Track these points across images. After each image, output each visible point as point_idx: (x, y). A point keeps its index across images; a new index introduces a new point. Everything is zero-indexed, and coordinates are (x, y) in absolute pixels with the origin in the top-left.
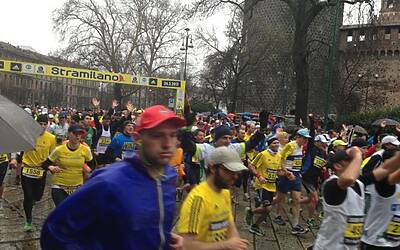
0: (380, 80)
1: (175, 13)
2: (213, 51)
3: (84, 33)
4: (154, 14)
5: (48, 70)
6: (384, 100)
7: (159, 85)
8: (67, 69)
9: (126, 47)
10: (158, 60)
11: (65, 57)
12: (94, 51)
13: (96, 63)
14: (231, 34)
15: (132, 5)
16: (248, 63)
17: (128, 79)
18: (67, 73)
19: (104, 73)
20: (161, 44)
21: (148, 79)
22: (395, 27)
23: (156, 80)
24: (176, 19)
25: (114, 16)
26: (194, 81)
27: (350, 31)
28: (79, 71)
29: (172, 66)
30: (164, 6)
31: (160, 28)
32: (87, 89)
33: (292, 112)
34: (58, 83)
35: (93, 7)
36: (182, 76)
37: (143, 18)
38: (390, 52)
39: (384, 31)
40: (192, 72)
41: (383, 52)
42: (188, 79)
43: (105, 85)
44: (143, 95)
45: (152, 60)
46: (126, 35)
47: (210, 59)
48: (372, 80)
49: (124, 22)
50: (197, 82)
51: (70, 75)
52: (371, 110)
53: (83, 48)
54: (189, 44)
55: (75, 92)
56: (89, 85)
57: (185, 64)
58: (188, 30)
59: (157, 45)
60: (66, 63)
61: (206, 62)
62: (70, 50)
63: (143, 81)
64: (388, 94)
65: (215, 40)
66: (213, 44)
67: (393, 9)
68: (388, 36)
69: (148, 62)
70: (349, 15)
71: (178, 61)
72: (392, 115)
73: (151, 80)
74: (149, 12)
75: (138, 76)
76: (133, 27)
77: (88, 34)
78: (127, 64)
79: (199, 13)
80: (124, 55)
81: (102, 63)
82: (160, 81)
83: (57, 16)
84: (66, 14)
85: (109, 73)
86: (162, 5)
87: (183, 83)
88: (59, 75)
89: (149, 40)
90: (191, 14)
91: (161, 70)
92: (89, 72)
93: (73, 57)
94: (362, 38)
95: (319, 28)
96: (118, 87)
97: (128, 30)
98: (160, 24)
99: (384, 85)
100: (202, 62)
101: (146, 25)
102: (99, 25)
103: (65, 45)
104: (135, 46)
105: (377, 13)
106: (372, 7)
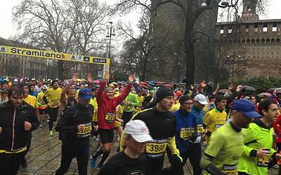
0: (242, 59)
1: (102, 11)
2: (129, 38)
3: (35, 24)
4: (87, 11)
5: (8, 50)
6: (245, 73)
7: (91, 61)
8: (23, 49)
9: (67, 34)
10: (90, 44)
11: (21, 41)
12: (43, 37)
13: (44, 45)
14: (142, 26)
15: (71, 5)
16: (154, 47)
17: (68, 57)
18: (23, 53)
19: (50, 52)
20: (92, 32)
21: (83, 57)
22: (252, 24)
23: (89, 58)
24: (103, 15)
25: (58, 11)
26: (116, 59)
27: (222, 26)
28: (31, 50)
29: (100, 48)
30: (95, 5)
31: (91, 21)
32: (38, 64)
33: (184, 81)
34: (16, 59)
35: (42, 5)
36: (107, 55)
37: (79, 14)
38: (248, 41)
39: (244, 26)
40: (114, 52)
41: (244, 41)
42: (111, 58)
43: (51, 61)
44: (79, 69)
45: (86, 43)
46: (67, 26)
47: (127, 43)
48: (236, 59)
49: (65, 16)
50: (118, 60)
51: (25, 54)
52: (236, 80)
53: (35, 34)
54: (112, 33)
55: (28, 66)
56: (39, 61)
57: (109, 47)
58: (111, 23)
59: (89, 33)
60: (22, 45)
61: (124, 46)
62: (25, 36)
63: (79, 58)
64: (247, 69)
65: (130, 30)
66: (129, 33)
67: (251, 12)
68: (247, 30)
69: (83, 45)
70: (221, 15)
71: (105, 45)
72: (250, 83)
73: (85, 58)
74: (83, 9)
75: (75, 55)
76: (72, 20)
77: (38, 24)
78: (68, 47)
79: (119, 12)
80: (65, 39)
81: (49, 45)
82: (91, 58)
83: (15, 11)
84: (23, 10)
85: (54, 53)
86: (93, 5)
87: (108, 60)
88: (17, 53)
89: (83, 29)
90: (113, 12)
91: (92, 50)
92: (39, 51)
93: (27, 41)
94: (230, 31)
95: (201, 24)
96: (61, 62)
97: (69, 22)
98: (91, 18)
99: (245, 63)
100: (122, 45)
101: (81, 18)
102: (46, 18)
103: (22, 32)
104: (73, 33)
105: (240, 14)
106: (237, 10)
